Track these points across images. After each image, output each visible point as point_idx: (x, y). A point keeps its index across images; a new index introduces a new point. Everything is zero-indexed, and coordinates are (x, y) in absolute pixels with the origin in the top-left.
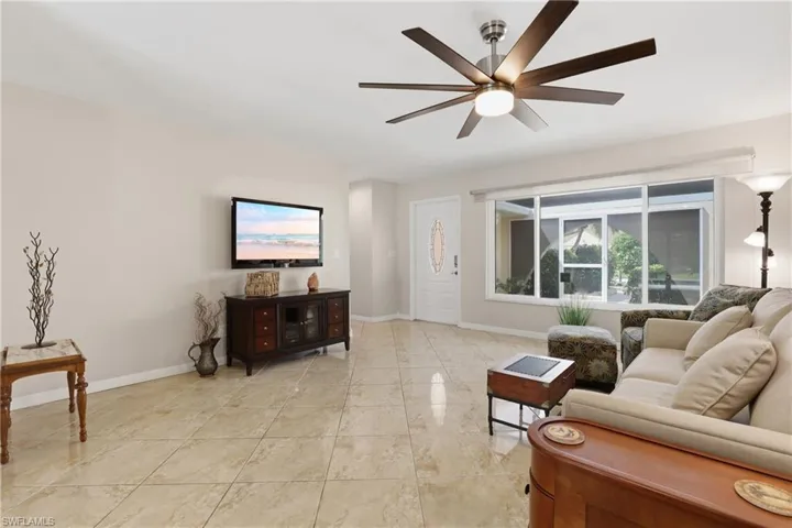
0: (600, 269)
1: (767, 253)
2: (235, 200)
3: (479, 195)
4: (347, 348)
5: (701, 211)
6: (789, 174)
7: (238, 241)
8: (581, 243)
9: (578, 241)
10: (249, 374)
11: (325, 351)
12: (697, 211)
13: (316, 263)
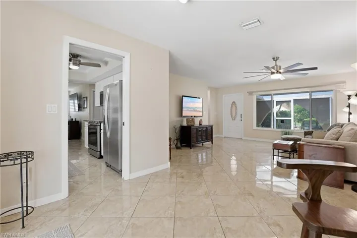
0: (291, 120)
1: (350, 113)
2: (183, 96)
3: (251, 93)
4: (212, 143)
5: (330, 99)
6: (356, 90)
7: (183, 109)
8: (281, 110)
9: (280, 109)
10: (191, 149)
11: (203, 145)
12: (329, 98)
13: (202, 117)
